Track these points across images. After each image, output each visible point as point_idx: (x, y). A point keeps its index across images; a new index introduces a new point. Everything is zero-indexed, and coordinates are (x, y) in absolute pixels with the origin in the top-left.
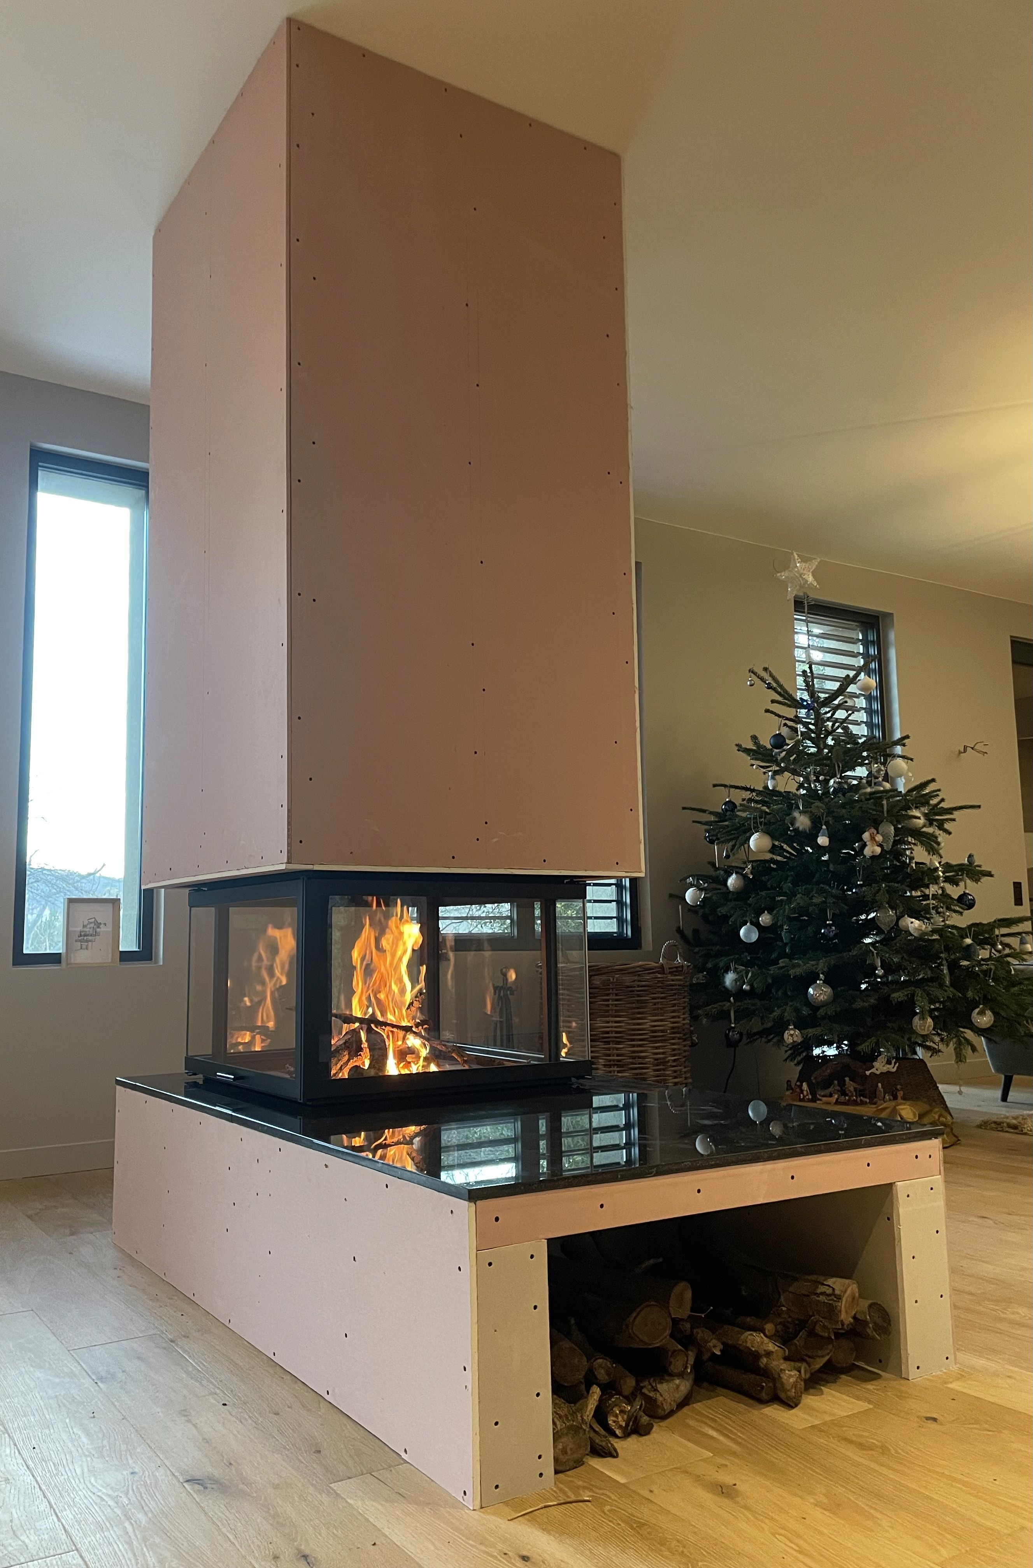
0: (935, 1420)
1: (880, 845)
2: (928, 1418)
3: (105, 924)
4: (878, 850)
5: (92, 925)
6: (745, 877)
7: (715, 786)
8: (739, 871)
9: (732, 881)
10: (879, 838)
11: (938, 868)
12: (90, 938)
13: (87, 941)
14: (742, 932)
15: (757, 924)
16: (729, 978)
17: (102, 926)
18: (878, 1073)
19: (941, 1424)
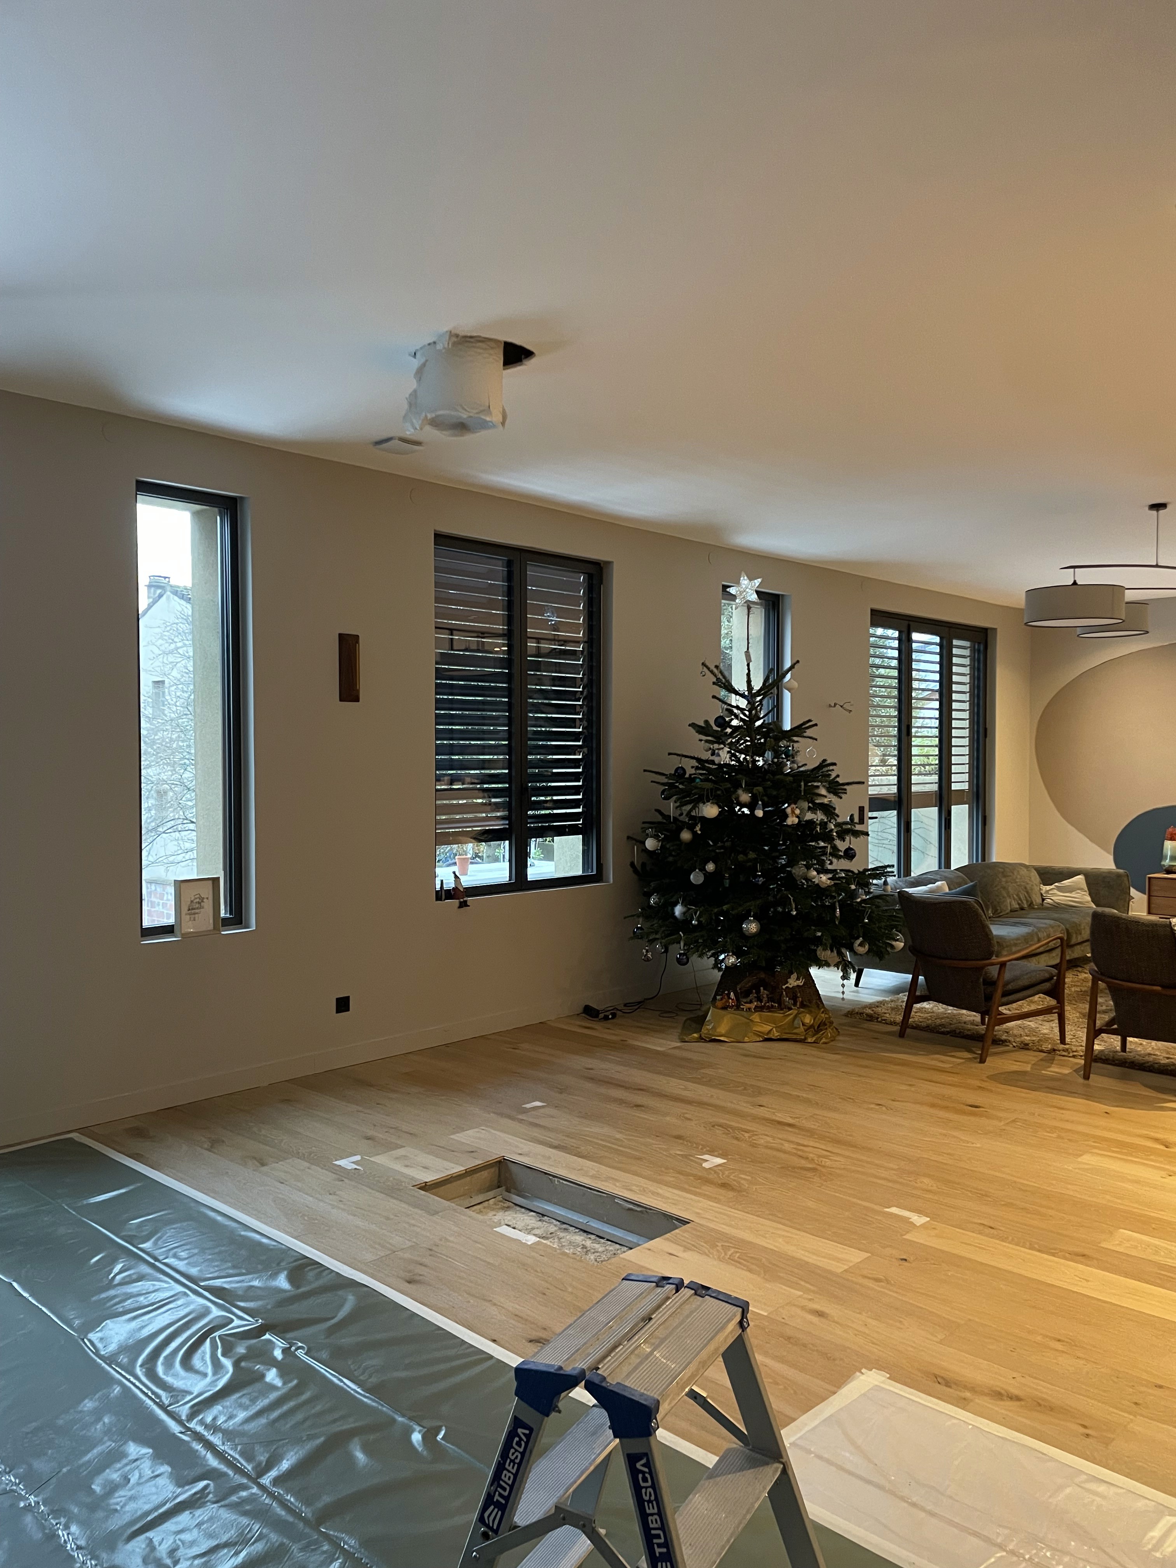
0: (906, 1260)
1: (798, 817)
2: (902, 1259)
3: (207, 898)
4: (796, 821)
5: (198, 900)
6: (694, 834)
7: (670, 754)
8: (691, 828)
9: (686, 836)
10: (797, 812)
11: (833, 830)
12: (196, 911)
13: (195, 914)
14: (692, 877)
15: (703, 869)
16: (678, 910)
17: (205, 900)
18: (791, 986)
19: (909, 1262)
